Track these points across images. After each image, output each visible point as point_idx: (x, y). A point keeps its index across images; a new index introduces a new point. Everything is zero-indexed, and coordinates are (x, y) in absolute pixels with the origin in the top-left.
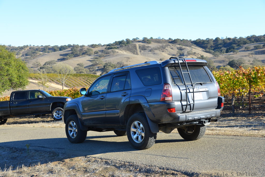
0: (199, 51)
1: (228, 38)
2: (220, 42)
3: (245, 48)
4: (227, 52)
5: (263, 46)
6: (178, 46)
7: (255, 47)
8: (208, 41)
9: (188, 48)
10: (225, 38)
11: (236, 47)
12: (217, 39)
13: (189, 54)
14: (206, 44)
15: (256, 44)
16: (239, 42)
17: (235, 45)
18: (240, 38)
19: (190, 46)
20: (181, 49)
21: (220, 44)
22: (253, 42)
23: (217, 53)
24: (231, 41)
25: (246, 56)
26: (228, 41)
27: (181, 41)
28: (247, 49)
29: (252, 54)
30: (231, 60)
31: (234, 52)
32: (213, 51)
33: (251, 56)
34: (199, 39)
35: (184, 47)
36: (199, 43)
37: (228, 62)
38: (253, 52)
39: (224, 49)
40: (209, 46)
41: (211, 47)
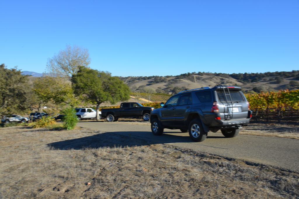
0: (234, 81)
1: (253, 73)
2: (247, 75)
3: (264, 80)
4: (252, 82)
5: (275, 79)
6: (221, 77)
7: (270, 79)
8: (240, 75)
9: (227, 79)
10: (250, 73)
11: (258, 79)
12: (246, 74)
13: (227, 82)
14: (238, 76)
15: (270, 78)
16: (259, 76)
17: (257, 78)
18: (261, 74)
19: (228, 78)
20: (222, 79)
21: (248, 77)
22: (269, 76)
23: (246, 82)
24: (254, 75)
25: (264, 85)
26: (253, 75)
27: (223, 74)
28: (265, 81)
29: (268, 84)
30: (254, 87)
31: (256, 82)
32: (243, 81)
33: (267, 85)
34: (234, 73)
35: (224, 78)
36: (234, 76)
37: (252, 88)
38: (268, 82)
39: (250, 80)
40: (240, 78)
41: (242, 78)
